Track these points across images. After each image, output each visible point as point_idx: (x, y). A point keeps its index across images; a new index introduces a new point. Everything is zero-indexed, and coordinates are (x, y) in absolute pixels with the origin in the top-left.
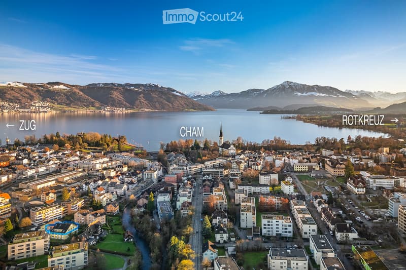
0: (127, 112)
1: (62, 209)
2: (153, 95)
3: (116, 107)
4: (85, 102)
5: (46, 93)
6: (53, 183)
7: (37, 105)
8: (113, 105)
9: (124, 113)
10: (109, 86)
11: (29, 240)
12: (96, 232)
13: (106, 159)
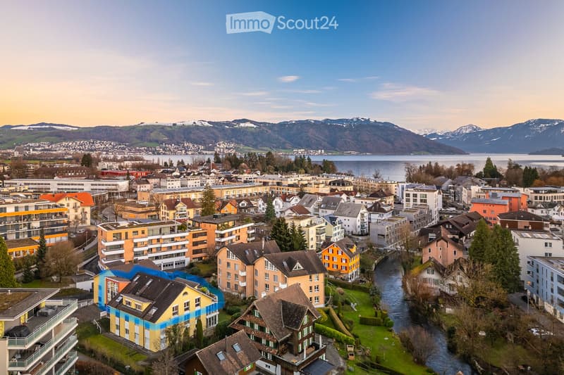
3: (312, 149)
5: (232, 132)
7: (221, 146)
8: (309, 147)
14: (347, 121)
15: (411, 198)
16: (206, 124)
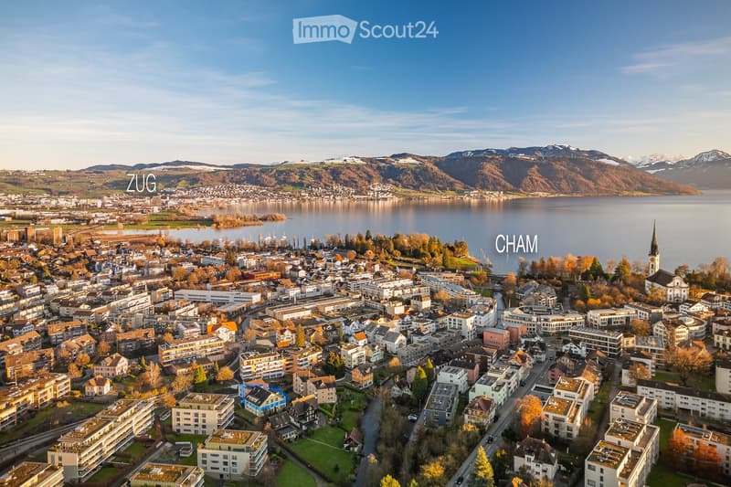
0: (505, 198)
1: (283, 361)
2: (557, 166)
3: (488, 189)
4: (441, 184)
5: (388, 171)
6: (306, 314)
7: (376, 189)
8: (484, 187)
9: (502, 200)
10: (482, 155)
11: (199, 408)
12: (304, 417)
13: (408, 282)
14: (540, 149)
15: (452, 321)
16: (359, 161)
